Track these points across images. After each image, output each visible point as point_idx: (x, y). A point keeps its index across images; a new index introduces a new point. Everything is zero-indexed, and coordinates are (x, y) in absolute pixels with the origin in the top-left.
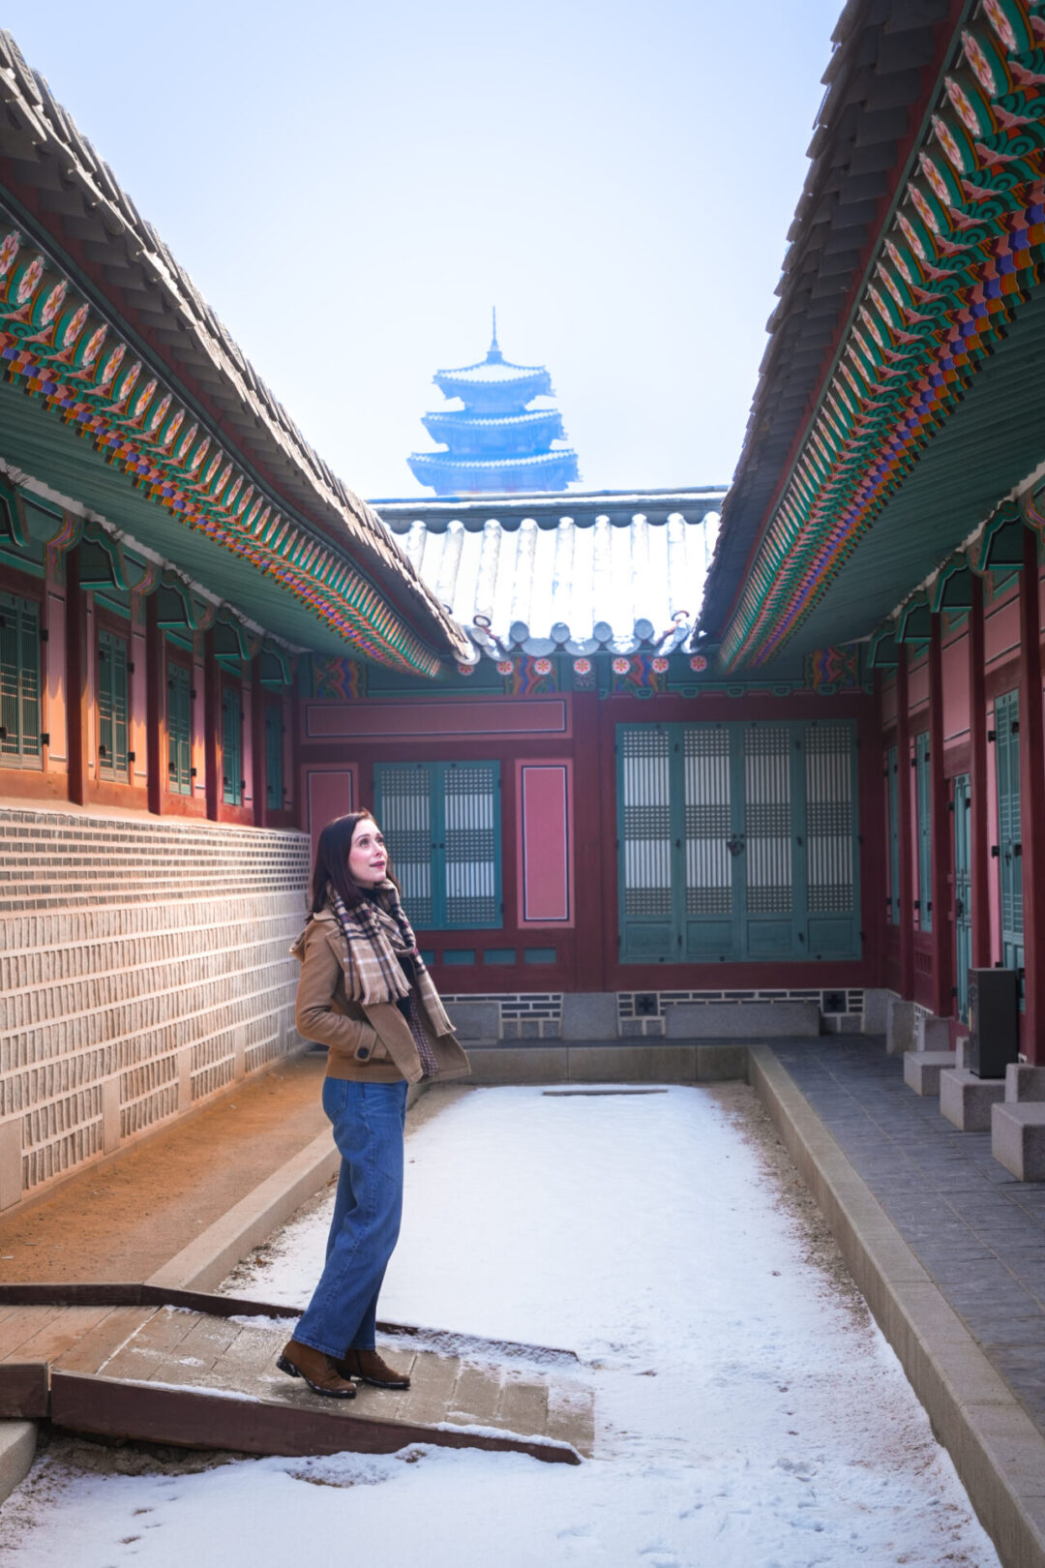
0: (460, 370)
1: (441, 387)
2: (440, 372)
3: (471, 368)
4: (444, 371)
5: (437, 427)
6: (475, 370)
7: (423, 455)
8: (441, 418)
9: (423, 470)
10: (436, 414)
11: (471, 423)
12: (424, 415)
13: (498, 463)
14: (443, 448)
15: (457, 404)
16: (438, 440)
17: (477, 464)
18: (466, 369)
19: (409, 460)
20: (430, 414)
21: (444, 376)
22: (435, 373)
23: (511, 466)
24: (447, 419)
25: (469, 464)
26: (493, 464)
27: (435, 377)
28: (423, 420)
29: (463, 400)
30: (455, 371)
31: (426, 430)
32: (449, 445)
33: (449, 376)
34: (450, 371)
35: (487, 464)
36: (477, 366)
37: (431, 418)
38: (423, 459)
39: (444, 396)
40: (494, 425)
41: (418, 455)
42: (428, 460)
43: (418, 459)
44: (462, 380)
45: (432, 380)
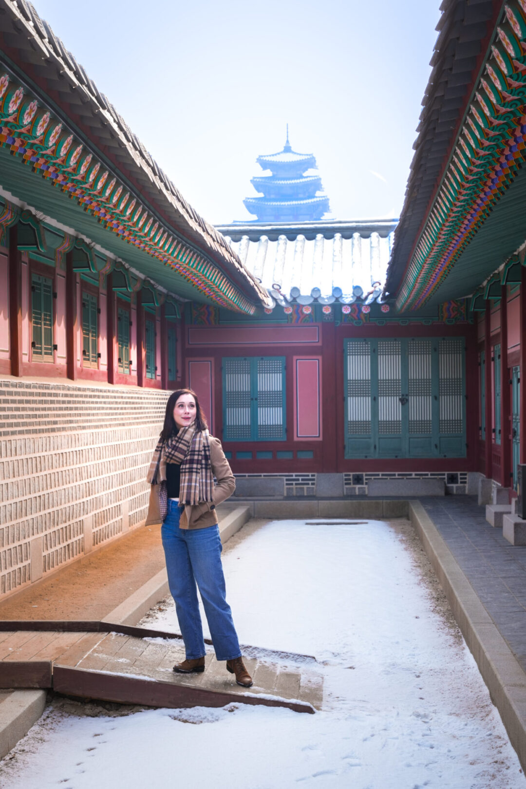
0: (270, 156)
1: (261, 164)
2: (260, 156)
3: (276, 155)
4: (262, 156)
5: (258, 185)
6: (278, 155)
7: (251, 199)
8: (260, 180)
9: (251, 206)
10: (258, 178)
11: (276, 182)
12: (252, 178)
13: (289, 203)
14: (261, 195)
15: (268, 173)
16: (259, 191)
17: (278, 203)
18: (273, 155)
19: (244, 201)
20: (254, 178)
21: (262, 158)
22: (257, 157)
23: (295, 205)
24: (263, 180)
25: (274, 203)
26: (286, 203)
27: (257, 159)
28: (251, 181)
29: (271, 171)
30: (267, 156)
31: (253, 186)
32: (264, 194)
33: (264, 158)
34: (265, 156)
35: (283, 203)
36: (279, 154)
37: (255, 180)
38: (251, 201)
39: (262, 169)
40: (287, 184)
41: (249, 198)
42: (254, 201)
43: (249, 200)
44: (271, 161)
45: (256, 161)
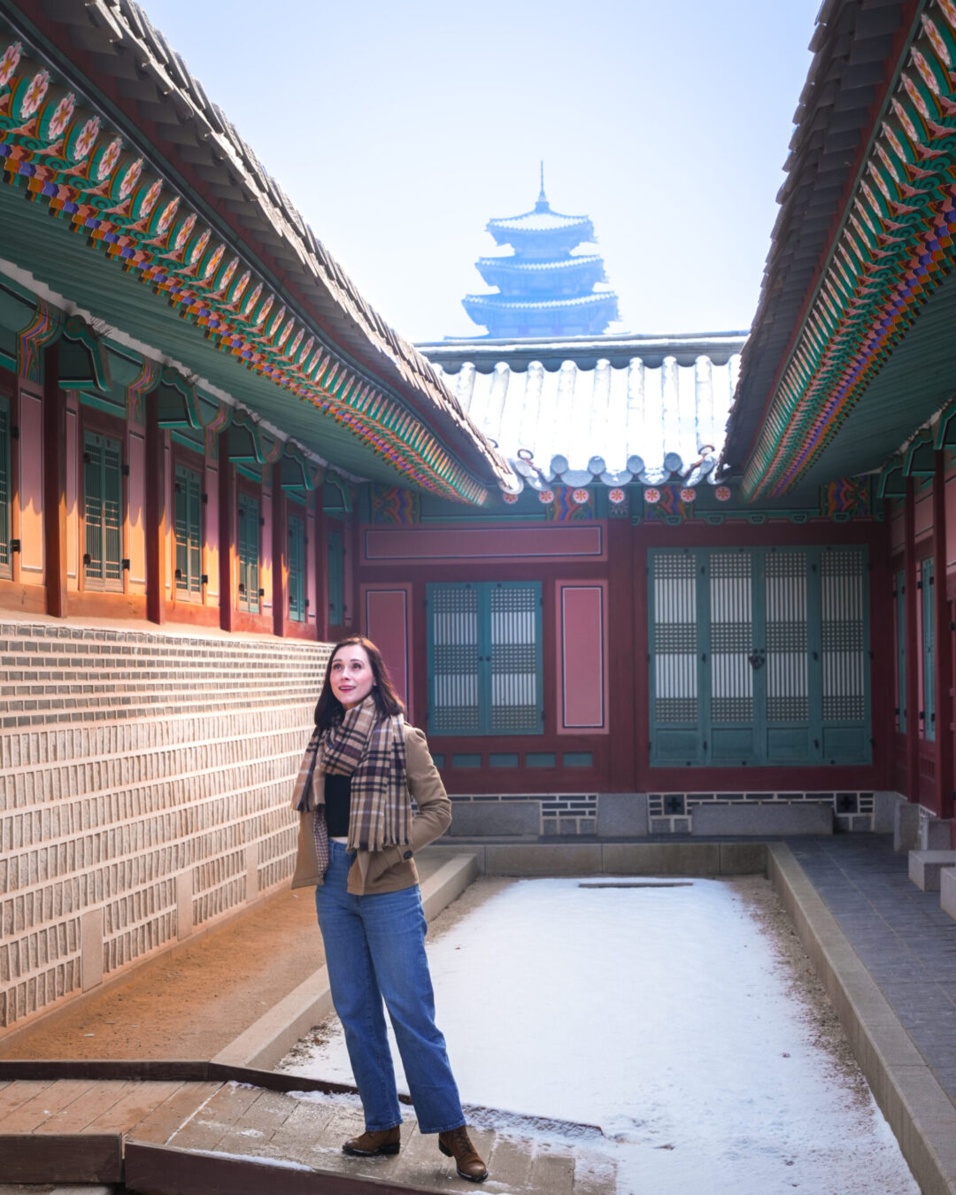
0: (511, 219)
1: (494, 235)
2: (493, 220)
3: (521, 217)
4: (496, 220)
5: (490, 271)
6: (524, 219)
7: (477, 297)
8: (493, 263)
9: (475, 310)
10: (488, 259)
11: (521, 267)
12: (477, 260)
13: (545, 304)
14: (495, 290)
15: (508, 250)
16: (490, 283)
17: (526, 305)
18: (516, 218)
19: (463, 301)
20: (483, 259)
21: (496, 224)
22: (488, 222)
23: (556, 307)
24: (499, 263)
25: (518, 305)
26: (540, 305)
27: (488, 225)
28: (476, 264)
29: (513, 246)
30: (506, 220)
31: (479, 274)
32: (501, 289)
33: (500, 224)
34: (501, 220)
35: (535, 305)
36: (526, 215)
37: (484, 263)
38: (476, 300)
39: (496, 243)
40: (542, 269)
41: (472, 296)
42: (481, 301)
43: (472, 300)
44: (512, 229)
45: (485, 228)
